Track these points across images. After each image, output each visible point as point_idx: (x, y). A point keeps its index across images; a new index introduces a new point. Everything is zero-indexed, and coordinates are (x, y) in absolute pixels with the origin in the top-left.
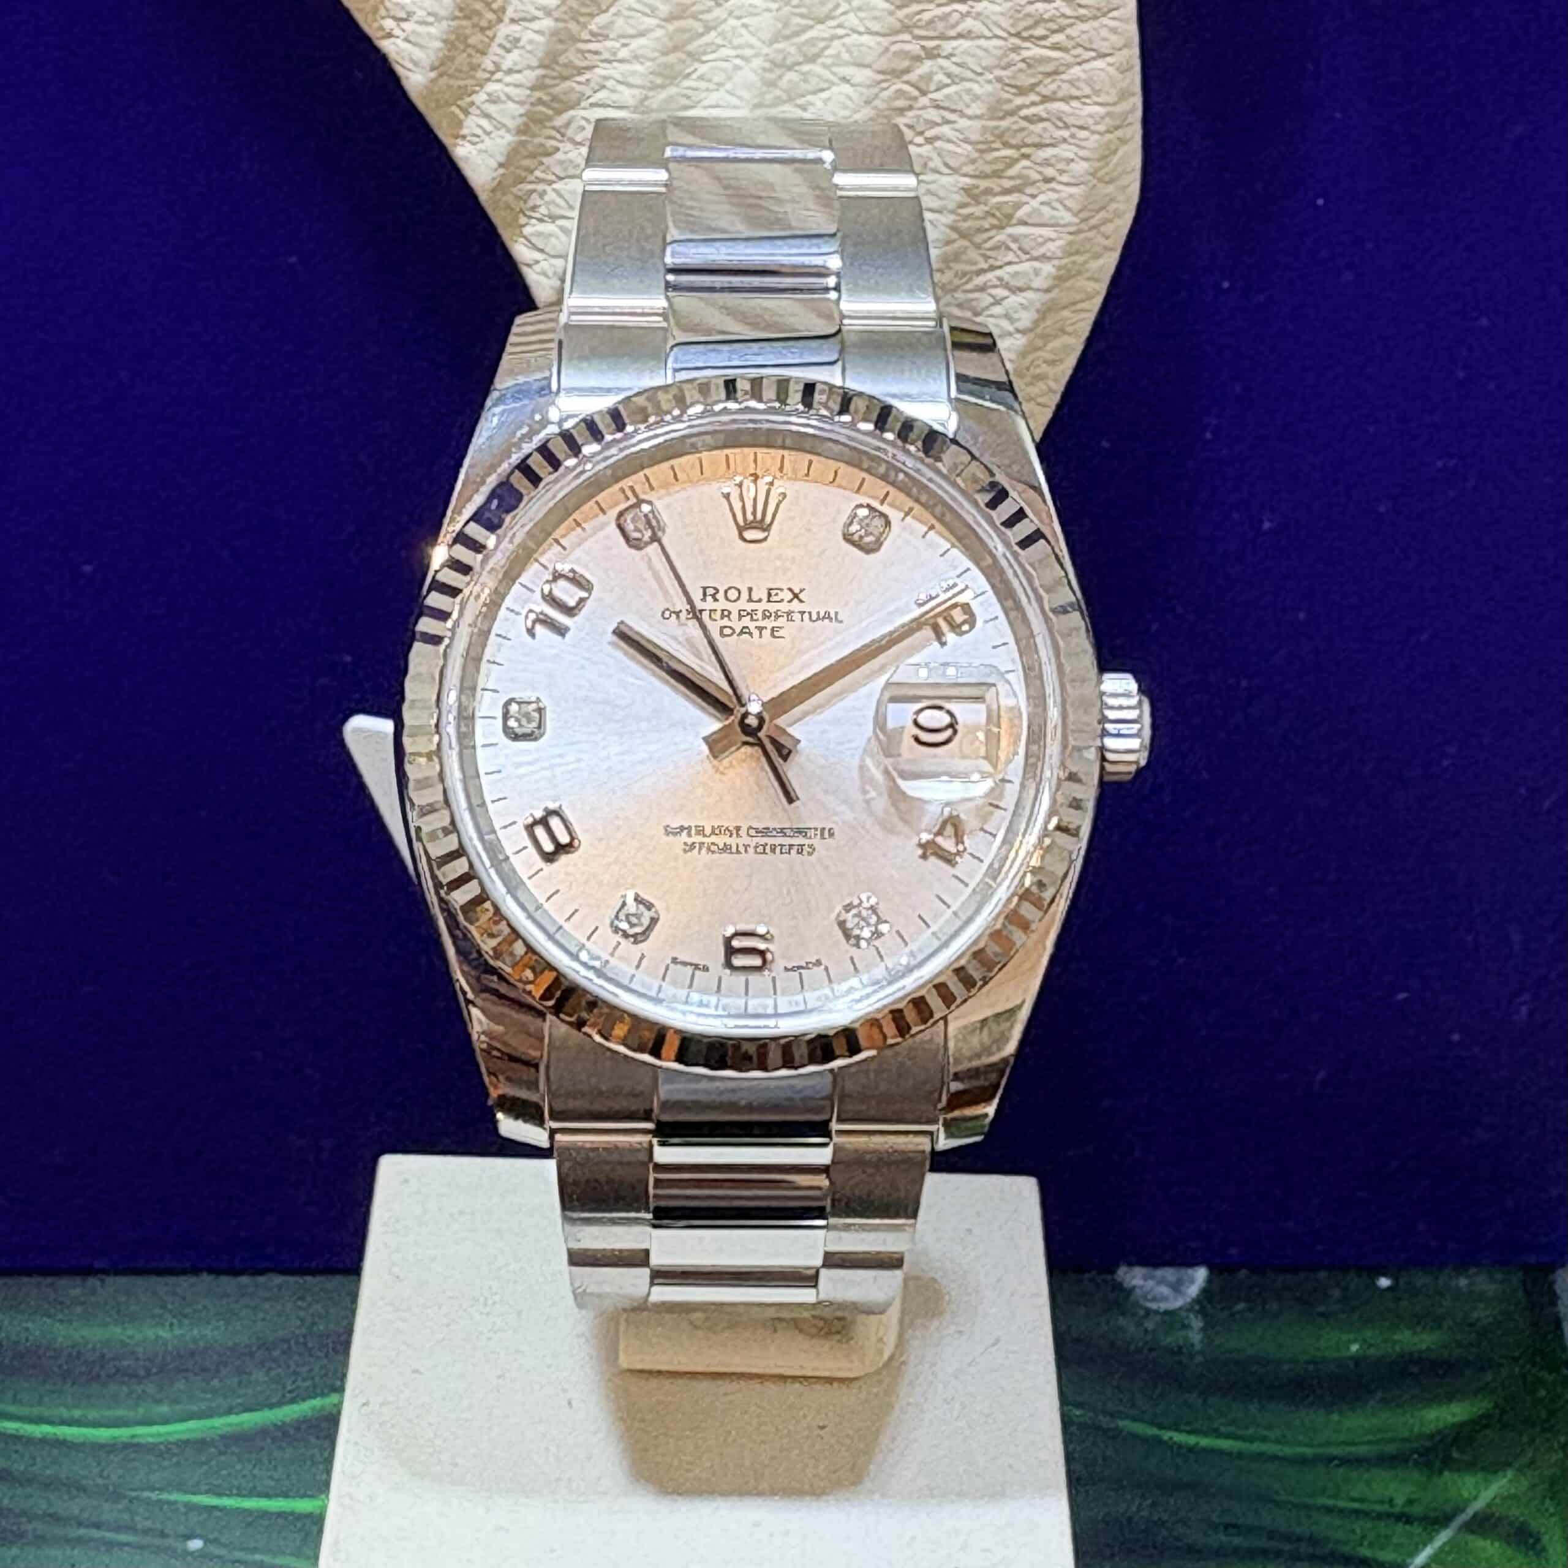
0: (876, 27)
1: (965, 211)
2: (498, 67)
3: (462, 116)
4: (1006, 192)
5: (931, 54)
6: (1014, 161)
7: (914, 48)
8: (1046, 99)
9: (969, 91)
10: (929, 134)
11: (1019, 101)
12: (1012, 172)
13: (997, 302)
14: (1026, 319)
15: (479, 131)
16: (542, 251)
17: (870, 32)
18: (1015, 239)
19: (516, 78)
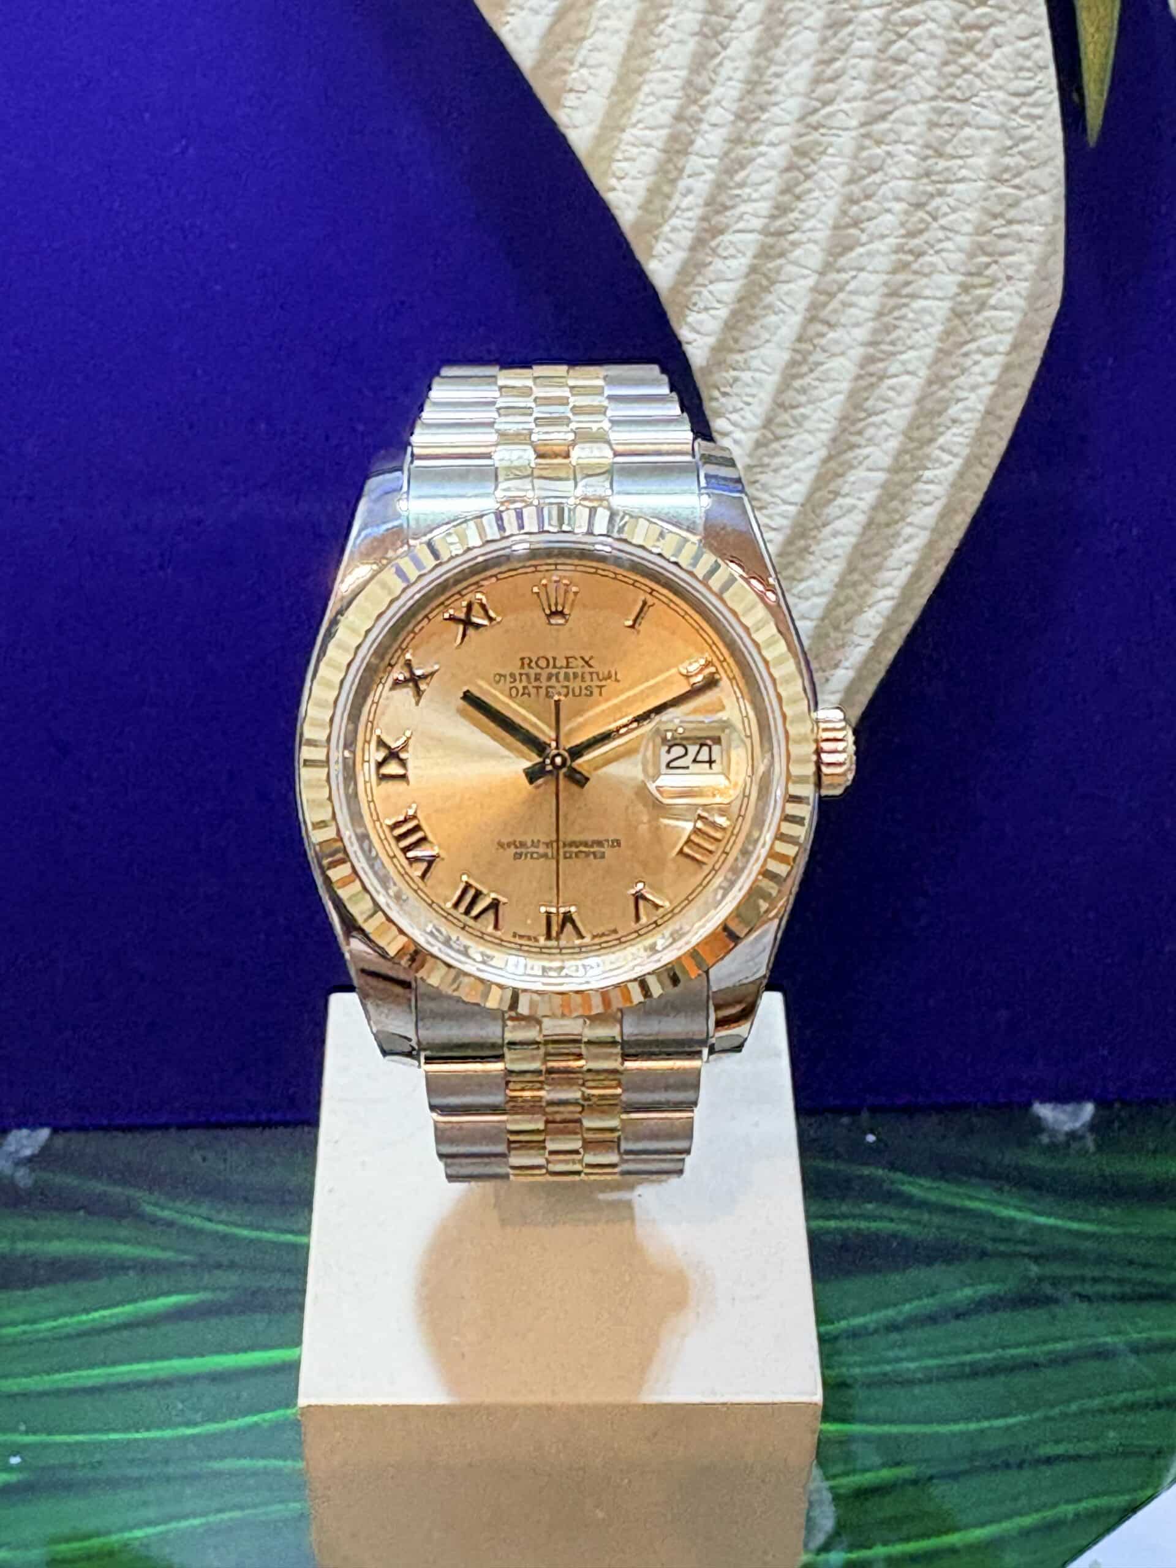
0: (908, 174)
1: (959, 299)
2: (678, 208)
3: (653, 241)
4: (984, 286)
5: (941, 193)
6: (988, 265)
7: (930, 189)
8: (1010, 222)
9: (963, 217)
10: (939, 247)
11: (994, 223)
12: (988, 272)
13: (976, 363)
14: (993, 374)
15: (664, 253)
16: (698, 332)
17: (904, 178)
18: (988, 319)
19: (690, 214)
